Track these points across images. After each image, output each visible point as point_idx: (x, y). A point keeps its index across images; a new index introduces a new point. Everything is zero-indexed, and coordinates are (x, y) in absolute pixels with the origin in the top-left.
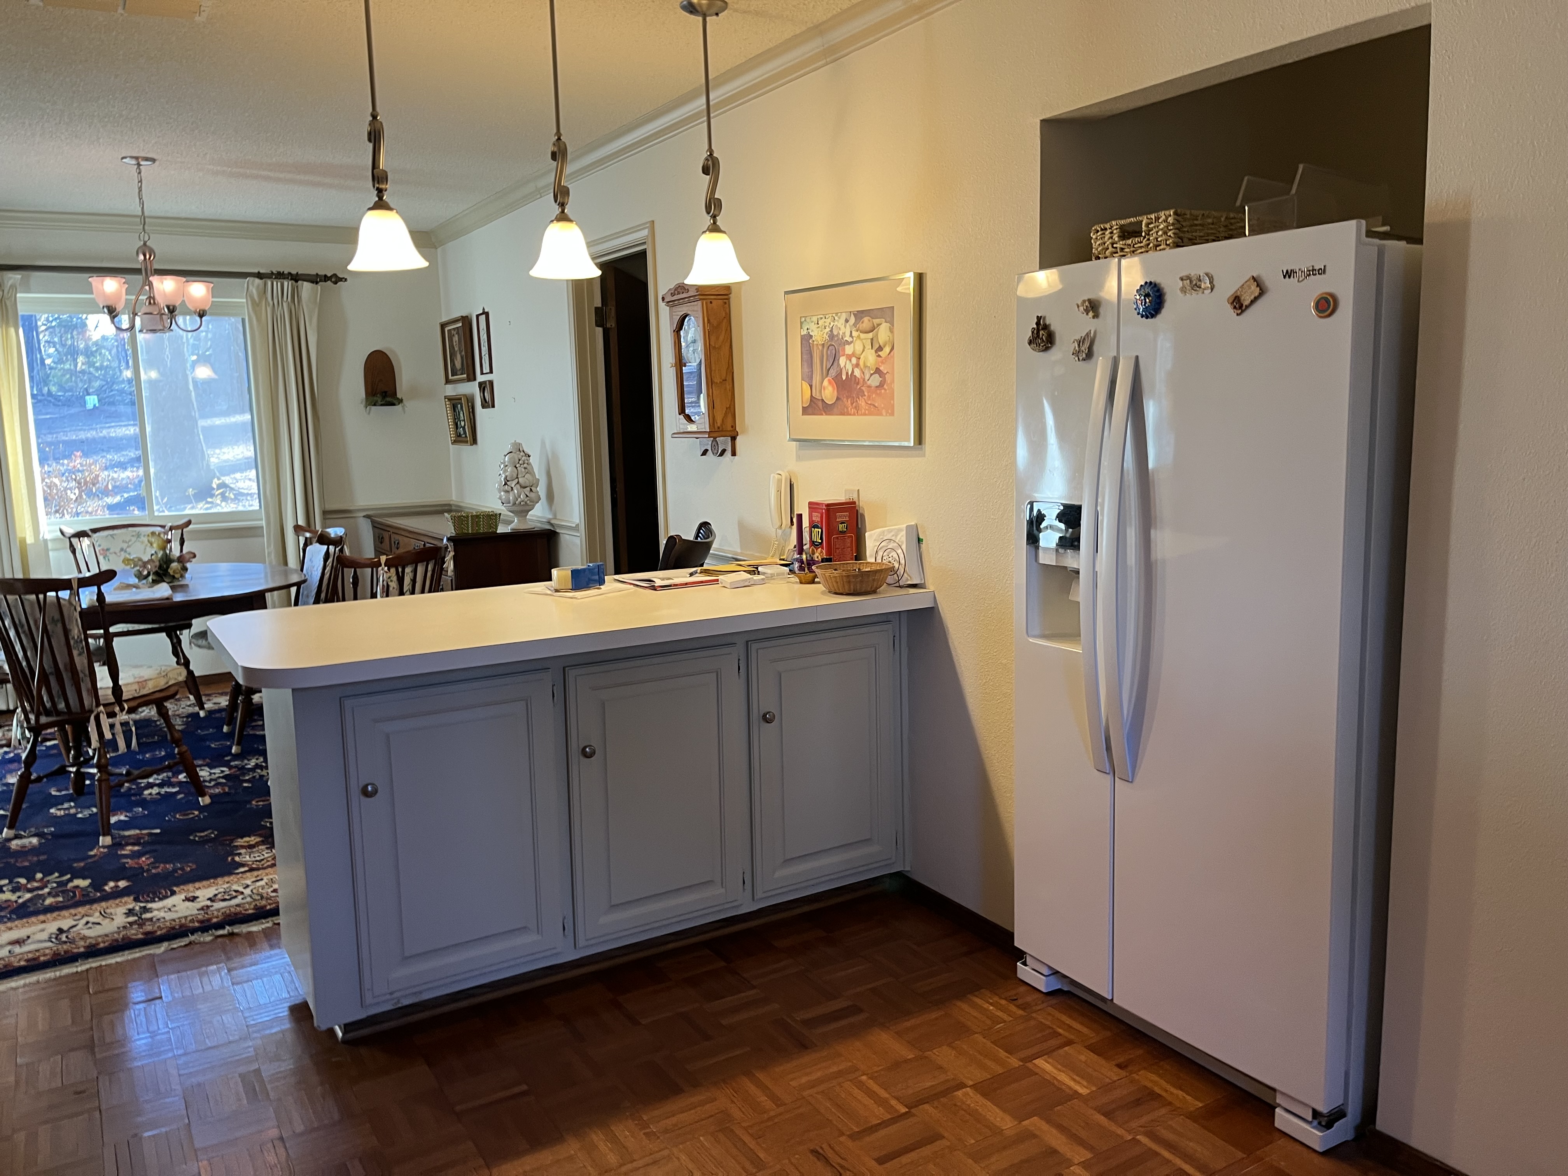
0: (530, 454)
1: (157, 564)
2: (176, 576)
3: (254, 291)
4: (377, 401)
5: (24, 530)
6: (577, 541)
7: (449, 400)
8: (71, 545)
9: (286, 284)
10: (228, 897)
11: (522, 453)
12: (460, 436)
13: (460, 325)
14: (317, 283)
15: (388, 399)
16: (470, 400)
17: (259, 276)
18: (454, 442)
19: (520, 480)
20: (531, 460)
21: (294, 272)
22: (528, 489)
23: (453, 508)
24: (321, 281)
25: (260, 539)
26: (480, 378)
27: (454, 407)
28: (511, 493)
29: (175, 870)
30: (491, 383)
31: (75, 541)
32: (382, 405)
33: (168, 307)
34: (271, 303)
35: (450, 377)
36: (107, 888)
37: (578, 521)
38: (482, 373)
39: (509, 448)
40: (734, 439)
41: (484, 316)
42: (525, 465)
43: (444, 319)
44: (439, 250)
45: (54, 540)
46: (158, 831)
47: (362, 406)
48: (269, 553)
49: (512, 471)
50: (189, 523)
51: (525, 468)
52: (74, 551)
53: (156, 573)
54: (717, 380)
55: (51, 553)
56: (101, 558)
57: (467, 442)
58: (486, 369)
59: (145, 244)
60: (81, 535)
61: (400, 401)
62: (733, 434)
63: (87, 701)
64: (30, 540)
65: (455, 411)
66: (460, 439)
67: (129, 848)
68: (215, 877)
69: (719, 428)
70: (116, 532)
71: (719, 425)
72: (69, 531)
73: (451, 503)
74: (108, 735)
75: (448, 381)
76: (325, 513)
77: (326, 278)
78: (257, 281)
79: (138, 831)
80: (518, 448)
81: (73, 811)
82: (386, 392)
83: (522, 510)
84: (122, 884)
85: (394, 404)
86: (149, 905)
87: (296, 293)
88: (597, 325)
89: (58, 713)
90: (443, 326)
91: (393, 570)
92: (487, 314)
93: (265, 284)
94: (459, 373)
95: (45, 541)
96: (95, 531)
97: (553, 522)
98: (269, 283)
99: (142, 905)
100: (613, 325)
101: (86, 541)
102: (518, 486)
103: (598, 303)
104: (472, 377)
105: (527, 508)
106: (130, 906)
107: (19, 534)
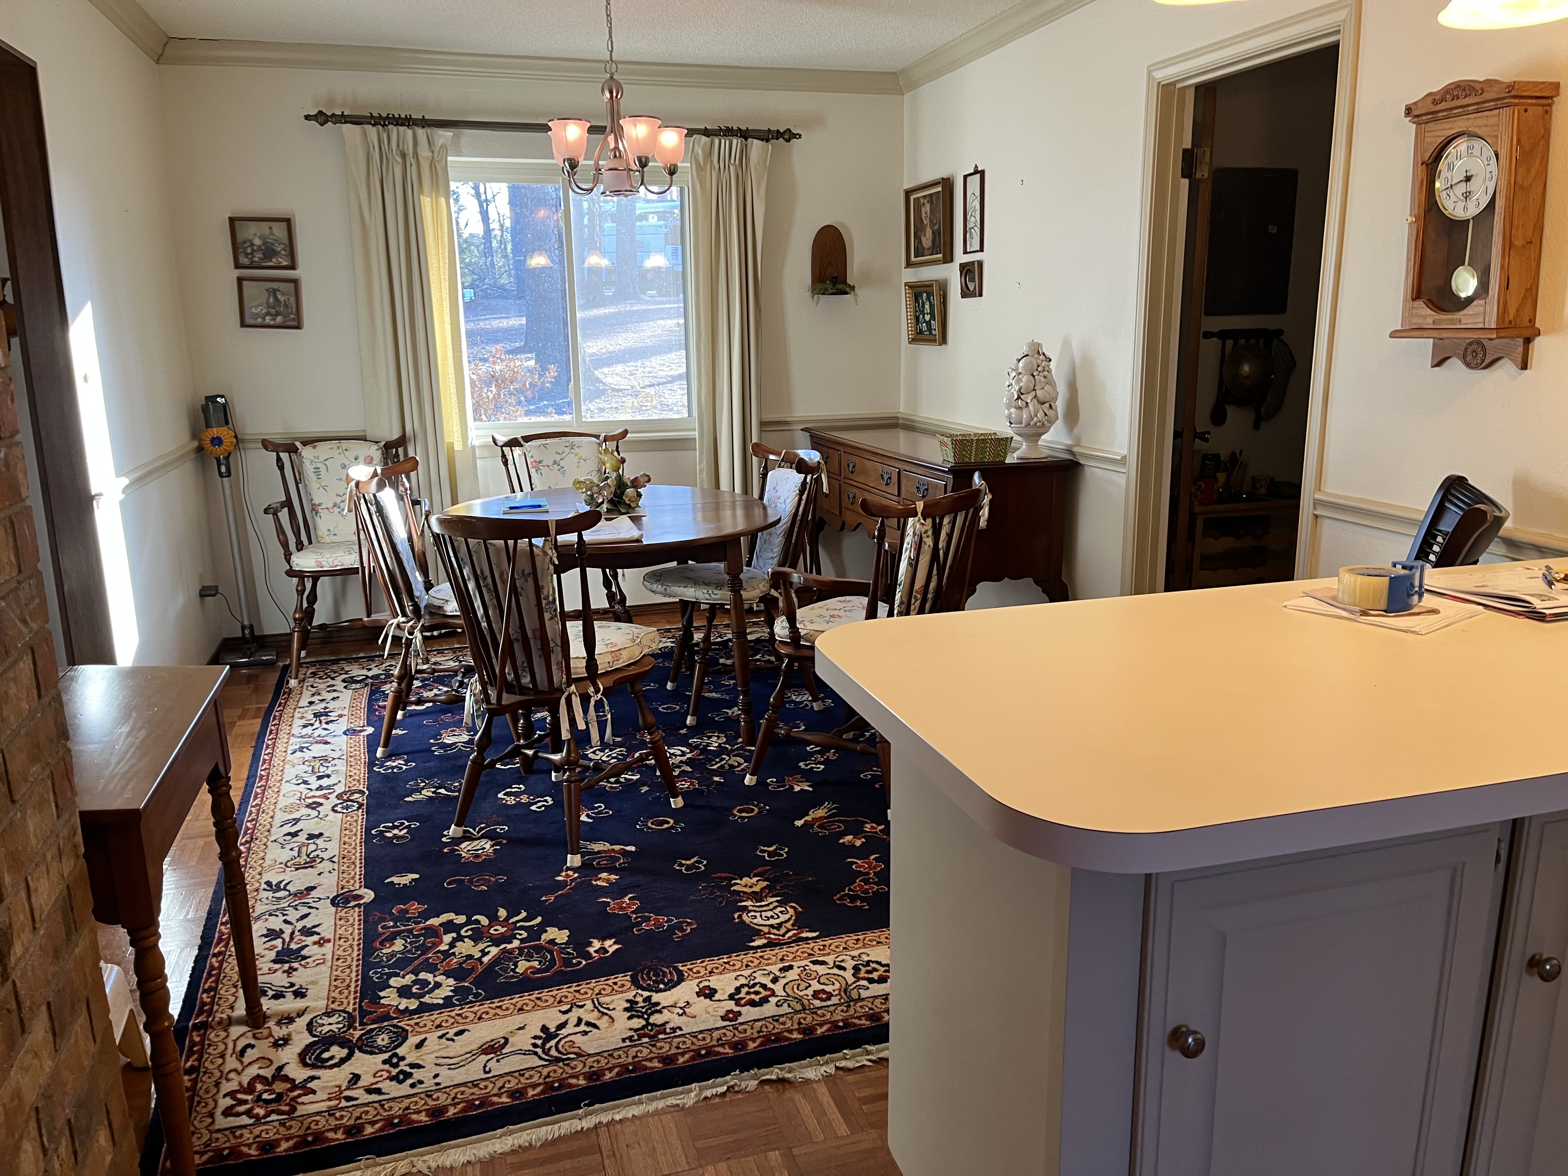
0: (1051, 357)
1: (613, 489)
2: (632, 505)
3: (700, 152)
4: (826, 289)
5: (452, 434)
6: (1121, 480)
7: (911, 287)
8: (504, 456)
9: (735, 141)
10: (757, 998)
11: (1042, 357)
12: (921, 332)
13: (940, 189)
14: (767, 141)
15: (841, 286)
16: (943, 287)
17: (706, 132)
18: (913, 341)
19: (1039, 393)
20: (1053, 365)
21: (743, 128)
22: (1047, 405)
23: (901, 421)
24: (772, 138)
25: (691, 453)
26: (960, 257)
27: (917, 297)
28: (1025, 411)
29: (671, 929)
30: (980, 264)
31: (507, 450)
32: (832, 294)
33: (640, 159)
34: (717, 166)
35: (913, 259)
36: (591, 950)
37: (1125, 452)
38: (965, 252)
39: (1025, 350)
40: (1528, 341)
41: (978, 176)
42: (1045, 373)
43: (908, 185)
44: (907, 96)
45: (483, 447)
46: (633, 848)
47: (809, 294)
48: (700, 471)
49: (1028, 381)
50: (626, 432)
51: (1045, 377)
52: (506, 463)
53: (611, 501)
54: (1518, 242)
55: (479, 462)
56: (533, 471)
57: (935, 341)
58: (975, 244)
59: (612, 78)
60: (513, 443)
61: (853, 288)
62: (1527, 333)
63: (558, 678)
64: (458, 447)
65: (916, 301)
66: (920, 336)
67: (604, 875)
68: (728, 952)
69: (1510, 322)
70: (549, 441)
71: (1511, 318)
72: (502, 439)
73: (899, 415)
74: (581, 726)
75: (909, 264)
76: (762, 424)
77: (778, 135)
78: (704, 139)
79: (607, 846)
80: (1037, 351)
81: (524, 799)
82: (836, 278)
83: (1034, 432)
84: (611, 946)
85: (846, 293)
86: (656, 997)
87: (744, 152)
88: (1183, 176)
89: (523, 690)
90: (908, 193)
91: (929, 521)
92: (982, 173)
93: (712, 143)
94: (926, 252)
95: (473, 447)
96: (528, 439)
97: (1075, 449)
98: (717, 141)
99: (646, 994)
100: (1206, 175)
101: (517, 451)
102: (1035, 401)
103: (1187, 144)
104: (949, 258)
105: (1040, 431)
106: (630, 995)
107: (447, 440)
